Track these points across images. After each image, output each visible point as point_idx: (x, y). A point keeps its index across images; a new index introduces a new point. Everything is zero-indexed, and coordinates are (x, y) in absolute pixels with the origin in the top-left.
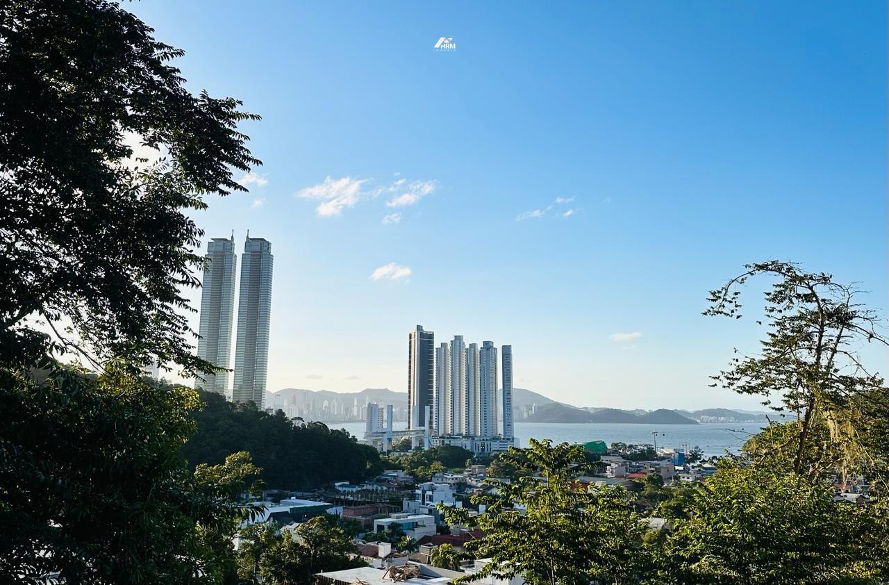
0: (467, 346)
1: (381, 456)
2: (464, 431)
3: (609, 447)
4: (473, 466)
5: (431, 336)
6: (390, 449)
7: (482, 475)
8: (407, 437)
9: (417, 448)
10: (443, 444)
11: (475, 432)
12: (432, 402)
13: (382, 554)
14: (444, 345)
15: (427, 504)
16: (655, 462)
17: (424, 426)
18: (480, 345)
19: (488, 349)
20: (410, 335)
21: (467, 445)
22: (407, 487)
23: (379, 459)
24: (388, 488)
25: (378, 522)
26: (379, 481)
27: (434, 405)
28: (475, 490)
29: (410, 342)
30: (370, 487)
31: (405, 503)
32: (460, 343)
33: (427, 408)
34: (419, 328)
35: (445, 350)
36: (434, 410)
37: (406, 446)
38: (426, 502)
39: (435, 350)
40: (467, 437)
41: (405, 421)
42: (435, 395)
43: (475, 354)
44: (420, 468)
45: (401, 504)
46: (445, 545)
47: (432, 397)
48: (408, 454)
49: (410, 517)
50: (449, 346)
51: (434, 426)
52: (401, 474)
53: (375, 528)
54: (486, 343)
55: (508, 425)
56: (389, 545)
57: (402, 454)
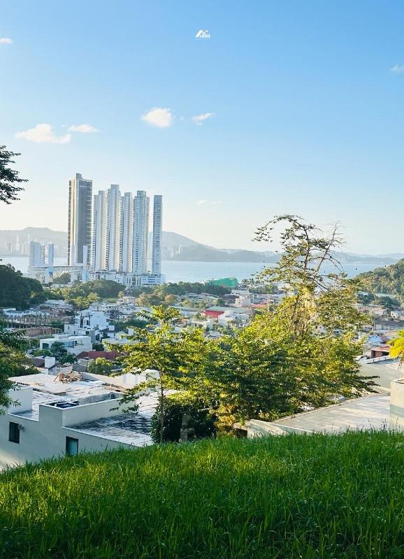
0: (123, 195)
1: (44, 288)
2: (117, 268)
3: (240, 282)
4: (125, 297)
5: (89, 184)
6: (51, 281)
7: (132, 304)
8: (66, 272)
9: (75, 281)
10: (99, 278)
11: (127, 268)
12: (89, 243)
13: (47, 365)
14: (101, 192)
15: (85, 327)
17: (82, 262)
18: (134, 194)
19: (141, 198)
20: (70, 182)
21: (120, 279)
22: (68, 313)
23: (43, 290)
24: (51, 314)
25: (42, 341)
26: (42, 308)
27: (92, 245)
28: (125, 317)
29: (70, 188)
30: (34, 313)
31: (66, 327)
32: (116, 192)
33: (85, 248)
34: (78, 176)
35: (102, 197)
36: (92, 249)
37: (66, 279)
38: (84, 326)
39: (93, 197)
40: (120, 272)
41: (65, 257)
42: (92, 236)
43: (129, 202)
44: (78, 298)
45: (62, 327)
46: (99, 358)
47: (90, 238)
48: (67, 285)
49: (70, 338)
50: (106, 193)
51: (91, 263)
52: (62, 304)
53: (41, 345)
54: (140, 193)
55: (156, 264)
56: (54, 359)
57: (62, 285)
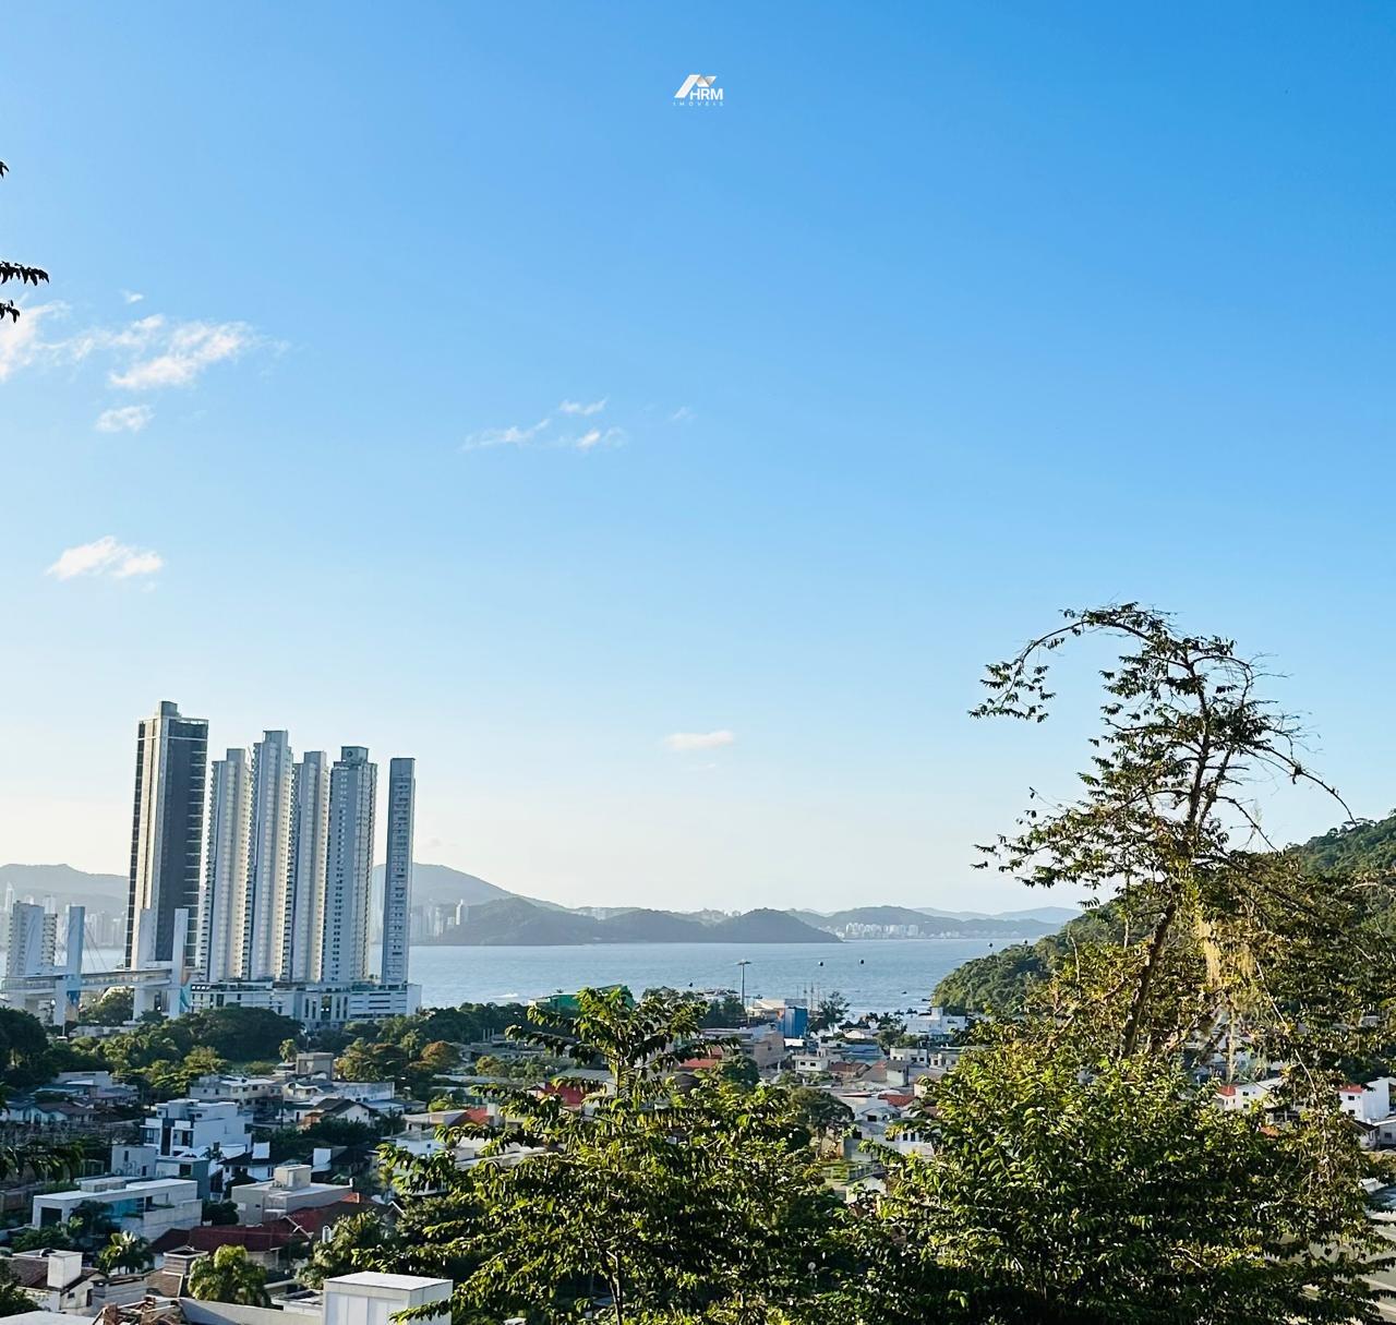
0: (299, 759)
1: (50, 1038)
2: (278, 972)
3: (638, 999)
4: (300, 1056)
5: (199, 731)
6: (74, 1018)
7: (323, 1076)
8: (121, 989)
9: (146, 1016)
10: (220, 1003)
11: (307, 971)
12: (194, 900)
13: (56, 1278)
14: (234, 754)
15: (177, 1153)
16: (743, 1030)
17: (169, 958)
18: (333, 756)
19: (353, 766)
20: (142, 727)
21: (285, 1004)
22: (122, 1113)
23: (46, 1045)
24: (70, 1116)
25: (41, 1201)
26: (43, 1100)
27: (201, 905)
28: (303, 1113)
29: (141, 745)
30: (17, 1116)
31: (117, 1153)
32: (279, 750)
33: (181, 915)
34: (168, 708)
35: (237, 767)
36: (200, 918)
37: (119, 1010)
38: (173, 1148)
39: (209, 767)
40: (285, 984)
41: (115, 947)
42: (203, 881)
43: (317, 778)
44: (156, 1065)
45: (105, 1155)
46: (227, 1250)
47: (195, 887)
48: (122, 1030)
49: (130, 1187)
50: (249, 758)
51: (198, 959)
52: (104, 1081)
53: (37, 1215)
54: (348, 752)
55: (394, 952)
56: (78, 1257)
57: (106, 1030)
